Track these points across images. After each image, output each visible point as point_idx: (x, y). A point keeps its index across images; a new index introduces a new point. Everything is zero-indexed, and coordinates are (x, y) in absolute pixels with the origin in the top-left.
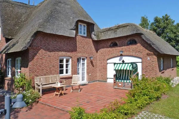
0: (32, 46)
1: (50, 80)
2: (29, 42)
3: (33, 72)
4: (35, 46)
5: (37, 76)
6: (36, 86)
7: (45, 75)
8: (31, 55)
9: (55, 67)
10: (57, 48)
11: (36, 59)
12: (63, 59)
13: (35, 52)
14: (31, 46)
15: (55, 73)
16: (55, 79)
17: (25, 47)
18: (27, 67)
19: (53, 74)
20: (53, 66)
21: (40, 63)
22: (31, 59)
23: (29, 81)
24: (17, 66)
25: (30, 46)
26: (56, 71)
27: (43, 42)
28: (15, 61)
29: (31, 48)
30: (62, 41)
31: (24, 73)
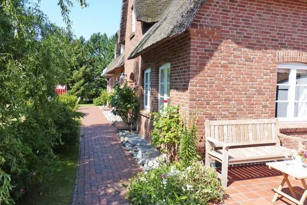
0: (200, 25)
1: (251, 134)
2: (192, 10)
3: (201, 105)
4: (206, 26)
5: (212, 118)
6: (209, 150)
7: (234, 116)
8: (198, 53)
9: (264, 94)
10: (273, 33)
11: (211, 66)
12: (289, 70)
13: (207, 43)
14: (197, 25)
15: (263, 113)
16: (266, 134)
17: (181, 25)
18: (184, 88)
19: (258, 117)
20: (260, 92)
21: (221, 80)
22: (196, 64)
23: (189, 132)
24: (163, 86)
25: (193, 25)
26: (265, 107)
27: (231, 15)
28: (158, 73)
29: (198, 32)
30: (290, 13)
31: (177, 106)
